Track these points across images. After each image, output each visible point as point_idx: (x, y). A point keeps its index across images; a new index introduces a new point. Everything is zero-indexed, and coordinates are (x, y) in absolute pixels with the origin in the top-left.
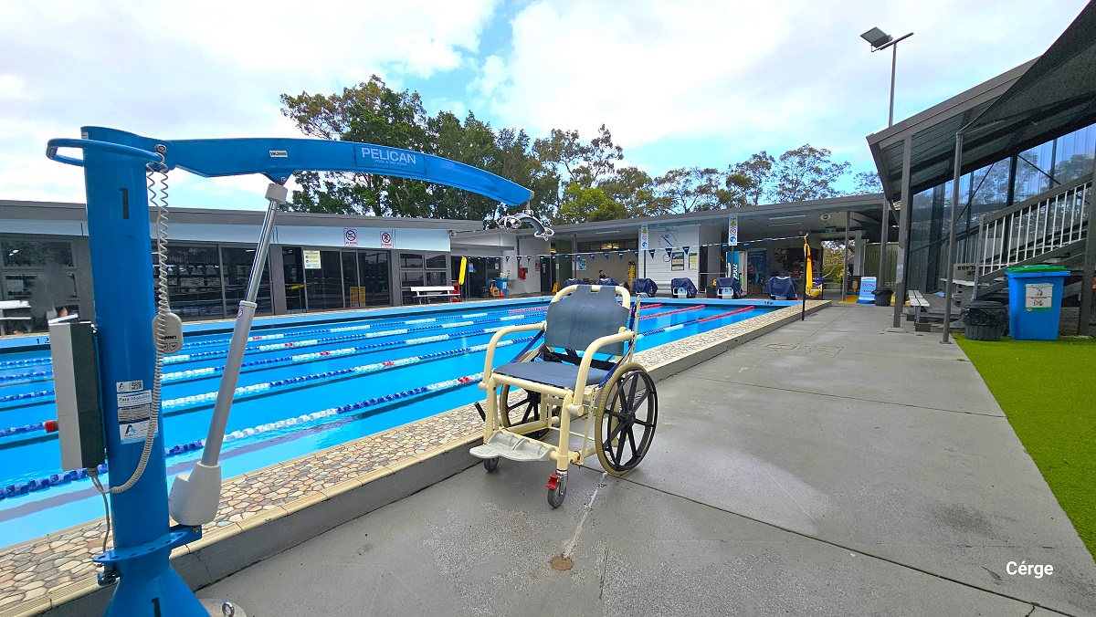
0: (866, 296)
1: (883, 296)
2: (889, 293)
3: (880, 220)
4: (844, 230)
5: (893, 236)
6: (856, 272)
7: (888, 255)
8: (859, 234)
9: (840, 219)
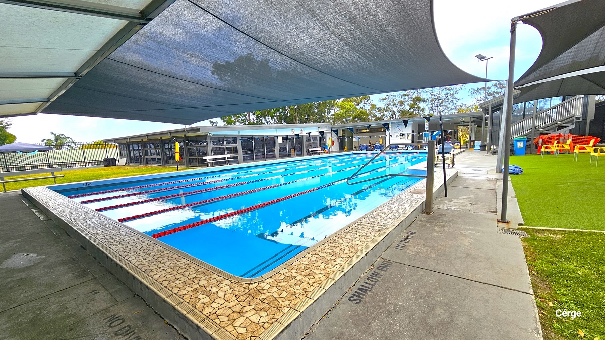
0: (477, 147)
1: (483, 147)
2: (485, 146)
3: (482, 120)
4: (469, 122)
5: (486, 125)
6: (473, 139)
7: (485, 131)
8: (473, 124)
9: (468, 119)
